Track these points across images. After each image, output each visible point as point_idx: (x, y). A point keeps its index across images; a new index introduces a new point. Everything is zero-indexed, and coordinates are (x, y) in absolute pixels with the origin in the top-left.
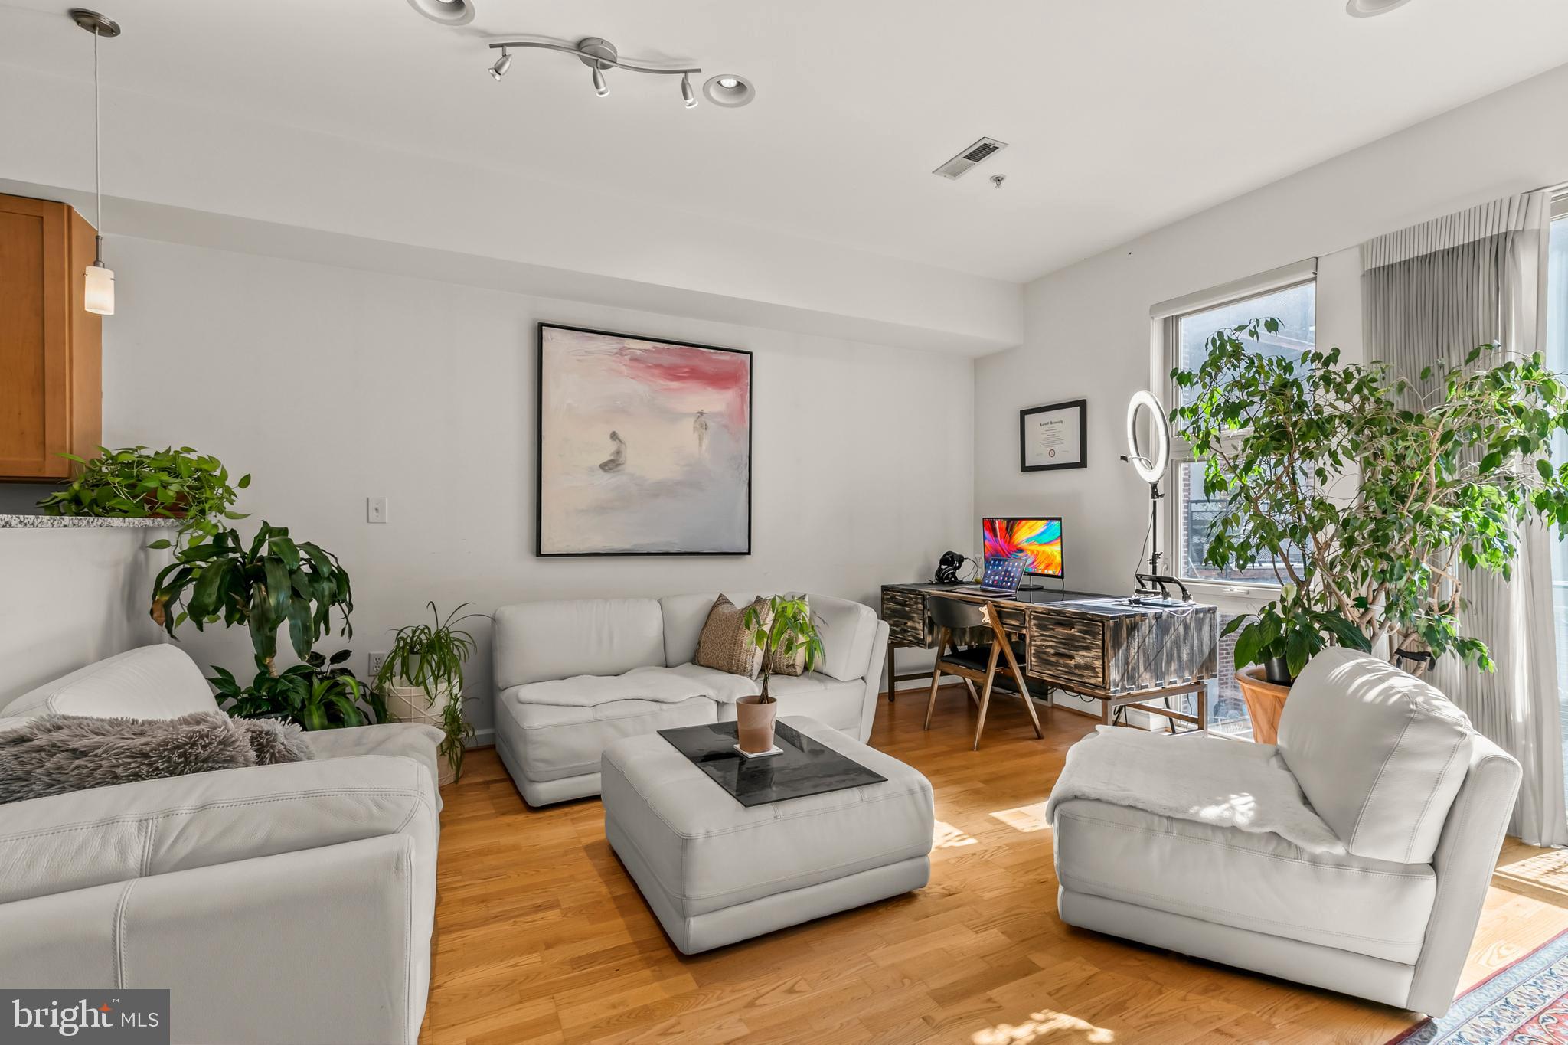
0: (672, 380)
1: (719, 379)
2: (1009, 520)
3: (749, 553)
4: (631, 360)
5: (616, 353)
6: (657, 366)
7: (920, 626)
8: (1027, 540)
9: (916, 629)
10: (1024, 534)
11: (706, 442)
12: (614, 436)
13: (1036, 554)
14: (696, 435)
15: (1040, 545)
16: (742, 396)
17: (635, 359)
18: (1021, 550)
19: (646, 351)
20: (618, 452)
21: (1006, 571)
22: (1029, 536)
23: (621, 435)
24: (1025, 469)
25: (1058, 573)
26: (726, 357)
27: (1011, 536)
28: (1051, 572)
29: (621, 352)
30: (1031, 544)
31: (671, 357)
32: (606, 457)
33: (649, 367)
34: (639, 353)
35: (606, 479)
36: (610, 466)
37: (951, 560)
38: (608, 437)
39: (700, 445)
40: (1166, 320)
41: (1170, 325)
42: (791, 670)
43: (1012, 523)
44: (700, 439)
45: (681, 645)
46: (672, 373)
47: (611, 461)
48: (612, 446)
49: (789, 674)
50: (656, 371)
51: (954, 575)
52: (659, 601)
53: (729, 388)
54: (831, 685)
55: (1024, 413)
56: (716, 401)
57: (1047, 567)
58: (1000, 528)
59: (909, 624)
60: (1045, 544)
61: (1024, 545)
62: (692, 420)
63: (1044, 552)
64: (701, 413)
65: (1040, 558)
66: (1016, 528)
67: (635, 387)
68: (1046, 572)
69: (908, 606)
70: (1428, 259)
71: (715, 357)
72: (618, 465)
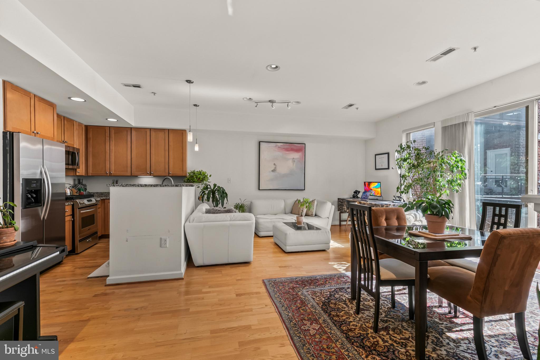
0: (287, 151)
1: (298, 150)
2: (369, 182)
3: (304, 190)
4: (278, 147)
5: (275, 146)
6: (284, 149)
7: (346, 208)
8: (373, 187)
9: (345, 208)
10: (372, 186)
11: (294, 165)
12: (274, 164)
13: (375, 191)
14: (292, 163)
15: (376, 189)
16: (303, 154)
17: (279, 147)
18: (371, 190)
19: (281, 145)
20: (275, 168)
21: (366, 195)
22: (374, 186)
23: (276, 164)
24: (376, 169)
25: (380, 196)
26: (299, 145)
27: (369, 186)
28: (378, 195)
29: (276, 146)
30: (374, 188)
31: (287, 146)
32: (273, 169)
33: (282, 149)
34: (280, 146)
35: (273, 173)
36: (274, 171)
37: (357, 192)
38: (273, 164)
39: (293, 165)
40: (407, 134)
41: (408, 135)
42: (312, 215)
43: (370, 183)
44: (293, 164)
45: (288, 209)
46: (287, 150)
47: (274, 170)
48: (274, 166)
49: (311, 216)
50: (284, 150)
51: (357, 196)
52: (284, 200)
53: (299, 152)
54: (320, 219)
55: (376, 155)
56: (296, 155)
57: (378, 194)
58: (367, 184)
59: (343, 207)
60: (377, 188)
61: (372, 188)
62: (292, 160)
63: (377, 190)
64: (294, 158)
65: (376, 192)
66: (370, 184)
67: (279, 154)
68: (377, 195)
69: (343, 203)
70: (451, 126)
71: (297, 145)
72: (275, 170)
